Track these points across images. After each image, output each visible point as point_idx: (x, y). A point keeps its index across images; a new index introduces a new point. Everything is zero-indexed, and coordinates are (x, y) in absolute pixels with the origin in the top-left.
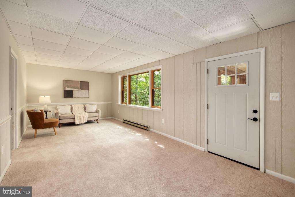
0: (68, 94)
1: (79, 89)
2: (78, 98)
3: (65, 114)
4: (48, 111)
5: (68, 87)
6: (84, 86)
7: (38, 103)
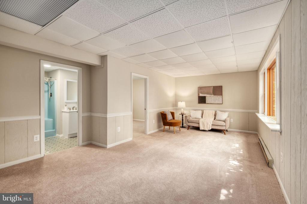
0: (202, 100)
1: (212, 95)
2: (210, 104)
3: (196, 118)
4: (184, 114)
5: (202, 93)
6: (218, 90)
7: (177, 107)
